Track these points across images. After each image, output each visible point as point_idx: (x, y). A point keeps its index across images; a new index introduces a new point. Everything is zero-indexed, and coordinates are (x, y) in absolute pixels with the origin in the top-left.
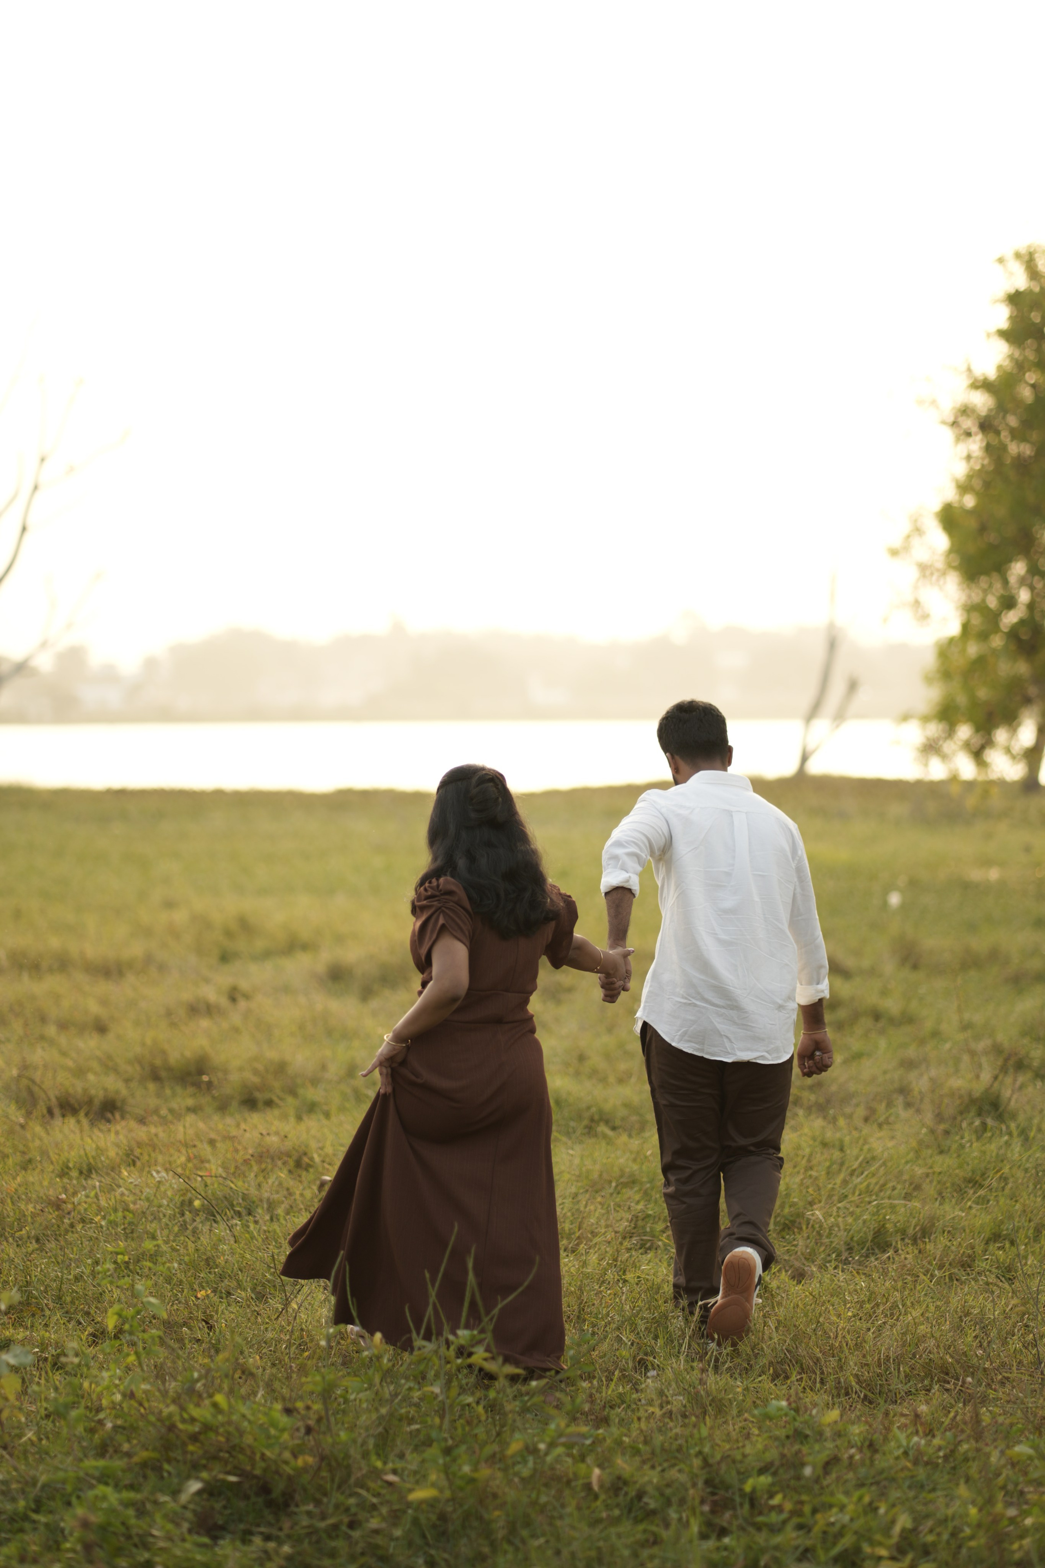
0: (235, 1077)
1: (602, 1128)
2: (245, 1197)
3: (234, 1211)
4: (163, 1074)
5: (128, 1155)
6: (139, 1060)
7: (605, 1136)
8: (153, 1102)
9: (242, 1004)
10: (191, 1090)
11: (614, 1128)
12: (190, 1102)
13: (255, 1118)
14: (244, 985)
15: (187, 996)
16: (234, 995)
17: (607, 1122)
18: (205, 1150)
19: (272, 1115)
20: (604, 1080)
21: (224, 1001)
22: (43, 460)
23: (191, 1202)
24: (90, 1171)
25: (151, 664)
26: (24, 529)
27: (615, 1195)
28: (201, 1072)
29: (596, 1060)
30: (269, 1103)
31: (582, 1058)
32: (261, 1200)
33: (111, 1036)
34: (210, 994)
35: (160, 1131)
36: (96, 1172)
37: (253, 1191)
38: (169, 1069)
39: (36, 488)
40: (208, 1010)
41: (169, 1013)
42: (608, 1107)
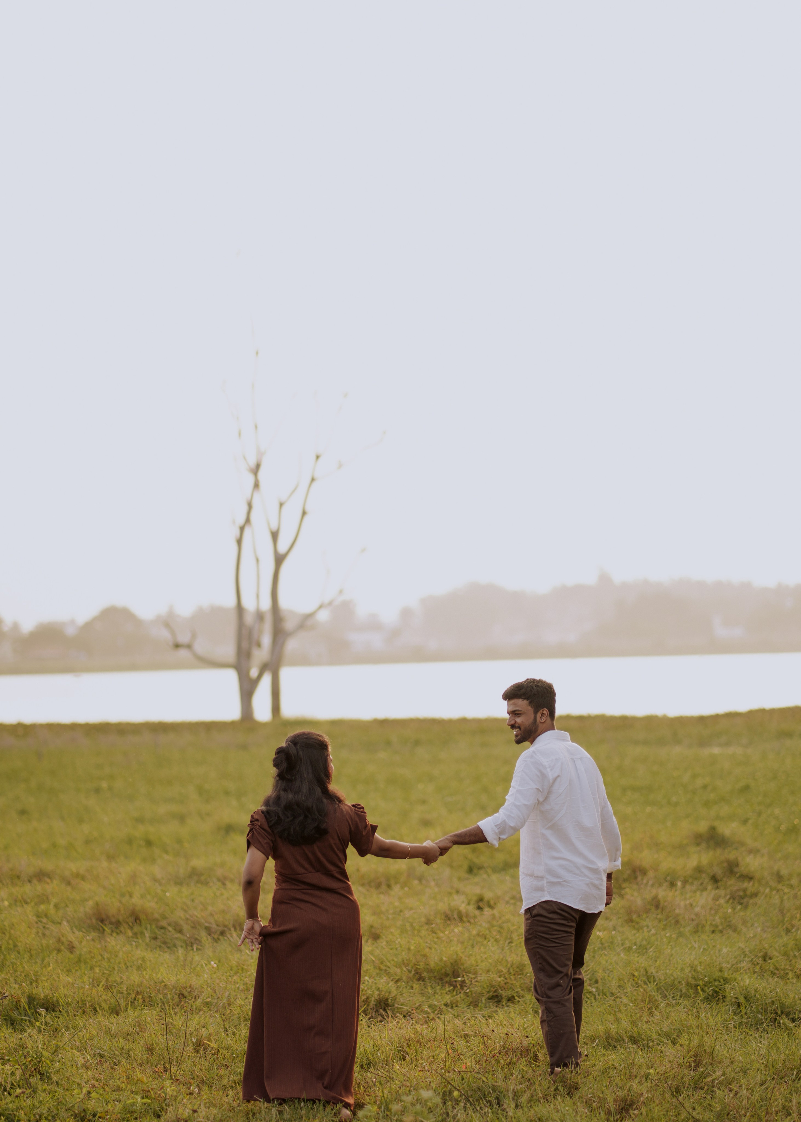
0: (483, 978)
1: (784, 1020)
2: (494, 1088)
3: (486, 1100)
4: (425, 974)
5: (399, 1051)
6: (405, 963)
7: (787, 1028)
8: (418, 999)
9: (487, 911)
10: (447, 988)
11: (793, 1020)
12: (448, 998)
13: (501, 1015)
14: (488, 895)
15: (443, 906)
16: (480, 903)
17: (787, 1015)
18: (461, 1044)
19: (513, 1010)
20: (784, 977)
21: (472, 909)
22: (318, 457)
23: (451, 1092)
24: (369, 1064)
25: (406, 613)
26: (304, 513)
27: (796, 1081)
28: (456, 974)
29: (778, 959)
30: (511, 999)
31: (765, 957)
32: (508, 1091)
33: (382, 943)
34: (460, 903)
35: (424, 1030)
36: (374, 1066)
37: (500, 1084)
38: (430, 971)
39: (313, 480)
40: (461, 917)
41: (428, 922)
42: (788, 1002)
